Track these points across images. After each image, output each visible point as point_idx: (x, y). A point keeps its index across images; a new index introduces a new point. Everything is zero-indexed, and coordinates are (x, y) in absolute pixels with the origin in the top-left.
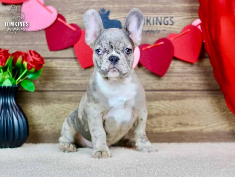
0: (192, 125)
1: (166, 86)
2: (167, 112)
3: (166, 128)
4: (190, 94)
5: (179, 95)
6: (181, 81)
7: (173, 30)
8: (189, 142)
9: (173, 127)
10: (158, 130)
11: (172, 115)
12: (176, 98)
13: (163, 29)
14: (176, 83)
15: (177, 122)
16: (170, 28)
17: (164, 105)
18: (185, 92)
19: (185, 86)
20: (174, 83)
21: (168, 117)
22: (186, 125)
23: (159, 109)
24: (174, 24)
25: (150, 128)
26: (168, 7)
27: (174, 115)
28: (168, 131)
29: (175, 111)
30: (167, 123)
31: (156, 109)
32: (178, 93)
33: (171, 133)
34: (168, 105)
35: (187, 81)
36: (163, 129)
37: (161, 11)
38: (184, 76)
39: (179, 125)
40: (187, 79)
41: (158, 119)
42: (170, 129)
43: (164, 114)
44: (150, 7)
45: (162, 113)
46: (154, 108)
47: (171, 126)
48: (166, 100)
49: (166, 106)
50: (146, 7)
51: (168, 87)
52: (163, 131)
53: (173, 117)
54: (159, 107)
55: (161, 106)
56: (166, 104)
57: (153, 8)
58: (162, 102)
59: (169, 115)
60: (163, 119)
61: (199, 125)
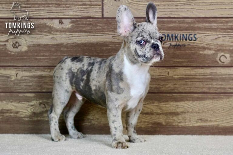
0: (210, 121)
1: (190, 89)
2: (191, 110)
3: (189, 123)
4: (209, 96)
5: (200, 96)
6: (202, 86)
7: (196, 44)
8: (208, 135)
9: (195, 122)
10: (183, 124)
11: (194, 112)
12: (198, 99)
13: (188, 43)
14: (197, 87)
15: (199, 118)
16: (194, 43)
17: (189, 105)
18: (205, 94)
19: (205, 90)
20: (196, 88)
21: (191, 114)
22: (206, 121)
23: (184, 108)
24: (197, 40)
25: (177, 123)
26: (192, 26)
27: (196, 113)
28: (191, 125)
29: (197, 110)
30: (190, 119)
31: (182, 107)
32: (200, 95)
33: (194, 127)
34: (191, 105)
35: (207, 86)
36: (187, 124)
37: (186, 29)
38: (205, 82)
39: (200, 121)
40: (207, 84)
41: (184, 116)
42: (193, 124)
43: (188, 112)
44: (177, 26)
45: (186, 111)
46: (180, 107)
47: (194, 121)
48: (190, 101)
49: (190, 106)
50: (174, 26)
51: (192, 91)
52: (187, 126)
53: (195, 114)
54: (184, 106)
55: (186, 105)
56: (189, 104)
57: (180, 27)
58: (187, 102)
59: (192, 112)
60: (187, 116)
61: (216, 121)
